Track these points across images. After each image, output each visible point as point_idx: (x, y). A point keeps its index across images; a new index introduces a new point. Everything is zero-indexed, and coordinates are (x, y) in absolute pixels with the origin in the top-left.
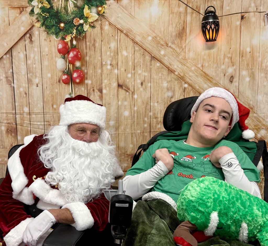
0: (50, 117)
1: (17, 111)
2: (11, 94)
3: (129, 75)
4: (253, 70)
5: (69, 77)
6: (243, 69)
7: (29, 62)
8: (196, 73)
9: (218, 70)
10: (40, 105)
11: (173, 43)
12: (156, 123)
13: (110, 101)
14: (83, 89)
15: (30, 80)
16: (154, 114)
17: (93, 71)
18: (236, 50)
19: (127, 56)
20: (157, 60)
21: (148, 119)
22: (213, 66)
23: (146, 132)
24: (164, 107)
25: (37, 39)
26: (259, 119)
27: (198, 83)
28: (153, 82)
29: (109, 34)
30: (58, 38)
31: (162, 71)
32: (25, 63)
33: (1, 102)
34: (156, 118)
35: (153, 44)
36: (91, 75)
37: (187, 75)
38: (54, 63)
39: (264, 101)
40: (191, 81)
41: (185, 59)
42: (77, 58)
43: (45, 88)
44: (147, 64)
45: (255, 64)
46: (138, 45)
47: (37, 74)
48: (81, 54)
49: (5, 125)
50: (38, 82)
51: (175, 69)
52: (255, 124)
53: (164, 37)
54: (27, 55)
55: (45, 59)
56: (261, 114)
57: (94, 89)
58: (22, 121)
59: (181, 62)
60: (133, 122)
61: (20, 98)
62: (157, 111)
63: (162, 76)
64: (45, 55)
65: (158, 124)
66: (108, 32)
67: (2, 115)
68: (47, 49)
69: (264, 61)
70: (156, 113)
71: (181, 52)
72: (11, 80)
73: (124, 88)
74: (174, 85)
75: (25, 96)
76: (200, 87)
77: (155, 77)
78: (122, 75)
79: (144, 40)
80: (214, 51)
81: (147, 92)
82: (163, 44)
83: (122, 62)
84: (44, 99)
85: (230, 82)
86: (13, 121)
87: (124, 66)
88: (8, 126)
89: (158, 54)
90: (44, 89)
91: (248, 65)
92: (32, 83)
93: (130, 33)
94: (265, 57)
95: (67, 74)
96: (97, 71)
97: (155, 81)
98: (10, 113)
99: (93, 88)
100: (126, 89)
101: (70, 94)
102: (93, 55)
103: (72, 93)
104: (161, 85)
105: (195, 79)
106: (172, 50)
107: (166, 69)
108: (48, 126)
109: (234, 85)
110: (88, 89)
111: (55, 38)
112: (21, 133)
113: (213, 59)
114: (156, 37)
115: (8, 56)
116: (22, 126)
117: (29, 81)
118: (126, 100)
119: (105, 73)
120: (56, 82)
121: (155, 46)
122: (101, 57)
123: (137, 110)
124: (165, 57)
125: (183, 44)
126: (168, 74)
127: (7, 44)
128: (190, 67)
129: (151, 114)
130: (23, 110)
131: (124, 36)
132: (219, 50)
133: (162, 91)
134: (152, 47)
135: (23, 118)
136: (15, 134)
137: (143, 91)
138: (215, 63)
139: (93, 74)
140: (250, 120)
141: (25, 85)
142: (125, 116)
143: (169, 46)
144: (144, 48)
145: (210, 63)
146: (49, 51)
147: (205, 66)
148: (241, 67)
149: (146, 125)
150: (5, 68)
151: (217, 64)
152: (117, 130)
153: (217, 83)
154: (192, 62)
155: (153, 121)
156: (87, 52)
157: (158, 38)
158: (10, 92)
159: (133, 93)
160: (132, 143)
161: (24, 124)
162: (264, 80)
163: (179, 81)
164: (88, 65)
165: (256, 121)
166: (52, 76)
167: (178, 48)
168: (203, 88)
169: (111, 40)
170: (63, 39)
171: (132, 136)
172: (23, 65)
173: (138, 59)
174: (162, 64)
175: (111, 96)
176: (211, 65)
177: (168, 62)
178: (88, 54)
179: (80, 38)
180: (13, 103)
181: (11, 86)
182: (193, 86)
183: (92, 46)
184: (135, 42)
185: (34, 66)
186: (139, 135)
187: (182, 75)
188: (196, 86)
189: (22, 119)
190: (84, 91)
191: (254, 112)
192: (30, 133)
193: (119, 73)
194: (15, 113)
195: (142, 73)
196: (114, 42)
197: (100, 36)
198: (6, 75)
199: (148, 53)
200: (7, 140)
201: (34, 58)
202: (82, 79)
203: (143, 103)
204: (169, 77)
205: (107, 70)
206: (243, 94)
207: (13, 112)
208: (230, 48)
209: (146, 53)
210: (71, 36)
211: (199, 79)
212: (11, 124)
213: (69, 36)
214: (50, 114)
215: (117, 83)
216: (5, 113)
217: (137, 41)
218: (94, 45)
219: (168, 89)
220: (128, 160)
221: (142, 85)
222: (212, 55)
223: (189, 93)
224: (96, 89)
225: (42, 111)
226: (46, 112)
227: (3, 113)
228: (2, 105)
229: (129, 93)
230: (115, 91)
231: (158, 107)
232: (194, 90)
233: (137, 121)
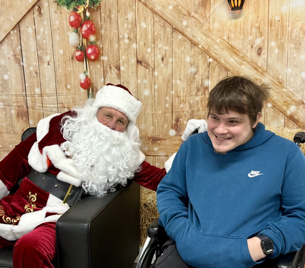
0: (64, 98)
1: (28, 93)
2: (21, 74)
3: (149, 50)
4: (282, 41)
5: (83, 54)
6: (272, 40)
7: (39, 37)
8: (221, 46)
9: (245, 42)
10: (53, 85)
11: (196, 12)
12: (179, 103)
13: (129, 79)
14: (99, 66)
15: (40, 57)
16: (177, 92)
17: (110, 46)
18: (264, 19)
19: (146, 28)
20: (179, 32)
21: (170, 98)
22: (240, 38)
23: (168, 112)
24: (187, 84)
25: (47, 12)
26: (288, 94)
27: (224, 57)
28: (175, 56)
29: (126, 3)
30: (70, 9)
31: (184, 45)
32: (34, 39)
33: (10, 83)
34: (178, 97)
35: (174, 13)
36: (107, 51)
37: (212, 49)
38: (66, 38)
39: (294, 75)
40: (216, 55)
41: (209, 30)
42: (91, 31)
43: (58, 66)
44: (168, 37)
45: (284, 33)
46: (158, 15)
47: (47, 51)
48: (96, 27)
49: (15, 108)
50: (50, 60)
51: (199, 41)
52: (284, 100)
53: (186, 5)
54: (36, 30)
55: (56, 34)
56: (290, 88)
57: (111, 66)
58: (34, 104)
59: (205, 34)
60: (154, 101)
61: (30, 79)
62: (179, 89)
63: (185, 50)
64: (55, 29)
65: (181, 103)
66: (125, 2)
67: (11, 98)
68: (57, 22)
69: (294, 30)
70: (179, 91)
71: (204, 23)
72: (20, 57)
73: (143, 64)
74: (198, 60)
75: (35, 75)
76: (226, 62)
77: (177, 51)
78: (141, 49)
79: (164, 10)
80: (240, 21)
81: (169, 68)
82: (185, 14)
83: (141, 35)
84: (57, 78)
85: (258, 55)
86: (24, 104)
87: (143, 39)
88: (18, 110)
89: (180, 25)
90: (56, 67)
91: (277, 35)
92: (42, 61)
93: (149, 2)
94: (295, 26)
95: (81, 50)
96: (113, 46)
97: (177, 55)
98: (19, 95)
99: (110, 65)
100: (145, 65)
101: (85, 73)
102: (108, 28)
103: (87, 71)
104: (184, 60)
105: (220, 52)
106: (195, 21)
107: (189, 42)
108: (62, 108)
109: (262, 58)
110: (105, 66)
111: (67, 10)
112: (33, 117)
113: (239, 30)
114: (177, 6)
115: (15, 31)
116: (34, 109)
117: (40, 59)
118: (145, 78)
119: (122, 48)
120: (68, 59)
121: (177, 16)
122: (117, 30)
123: (157, 88)
124: (187, 28)
125: (207, 14)
126: (191, 48)
127: (14, 18)
128: (215, 39)
129: (173, 92)
130: (34, 92)
131: (143, 5)
132: (246, 19)
133: (185, 66)
134: (173, 17)
135: (35, 100)
136: (27, 118)
137: (165, 68)
138: (241, 34)
139: (109, 50)
140: (279, 96)
141: (35, 63)
142: (145, 96)
143: (192, 16)
144: (165, 19)
145: (236, 34)
146: (60, 25)
147: (231, 37)
148: (269, 37)
149: (167, 105)
150: (13, 45)
151: (244, 35)
153: (243, 55)
154: (217, 34)
155: (175, 100)
156: (102, 25)
157: (180, 7)
158: (19, 72)
159: (153, 70)
160: (153, 125)
161: (35, 106)
162: (294, 51)
163: (204, 55)
164: (104, 39)
165: (286, 97)
166: (64, 52)
167: (202, 18)
168: (230, 63)
169: (128, 10)
170: (76, 10)
171: (153, 117)
172: (32, 41)
173: (158, 31)
174: (184, 37)
175: (130, 74)
176: (237, 36)
177: (190, 34)
178: (103, 27)
179: (93, 9)
180: (22, 83)
181: (20, 65)
182: (218, 60)
183: (108, 18)
184: (155, 12)
185: (45, 41)
186: (161, 115)
187: (206, 48)
188: (221, 61)
189: (34, 102)
190: (100, 69)
191: (284, 87)
192: (42, 116)
193: (137, 47)
194: (26, 94)
195: (162, 47)
196: (132, 13)
197: (116, 6)
198: (14, 53)
199: (169, 24)
200: (18, 125)
201: (44, 33)
202: (98, 55)
203: (164, 80)
204: (192, 50)
205: (125, 45)
206: (272, 67)
207: (23, 94)
208: (258, 17)
209: (167, 24)
210: (84, 7)
211: (225, 52)
212: (22, 107)
213: (82, 6)
214: (64, 95)
215: (136, 59)
216: (14, 95)
217: (156, 11)
218: (109, 16)
219: (191, 65)
220: (149, 144)
221: (163, 61)
222: (239, 25)
223: (214, 69)
224: (113, 66)
225: (55, 92)
226: (59, 93)
227: (12, 95)
228: (11, 86)
229: (149, 69)
230: (133, 68)
231: (180, 85)
232: (219, 65)
233: (158, 100)
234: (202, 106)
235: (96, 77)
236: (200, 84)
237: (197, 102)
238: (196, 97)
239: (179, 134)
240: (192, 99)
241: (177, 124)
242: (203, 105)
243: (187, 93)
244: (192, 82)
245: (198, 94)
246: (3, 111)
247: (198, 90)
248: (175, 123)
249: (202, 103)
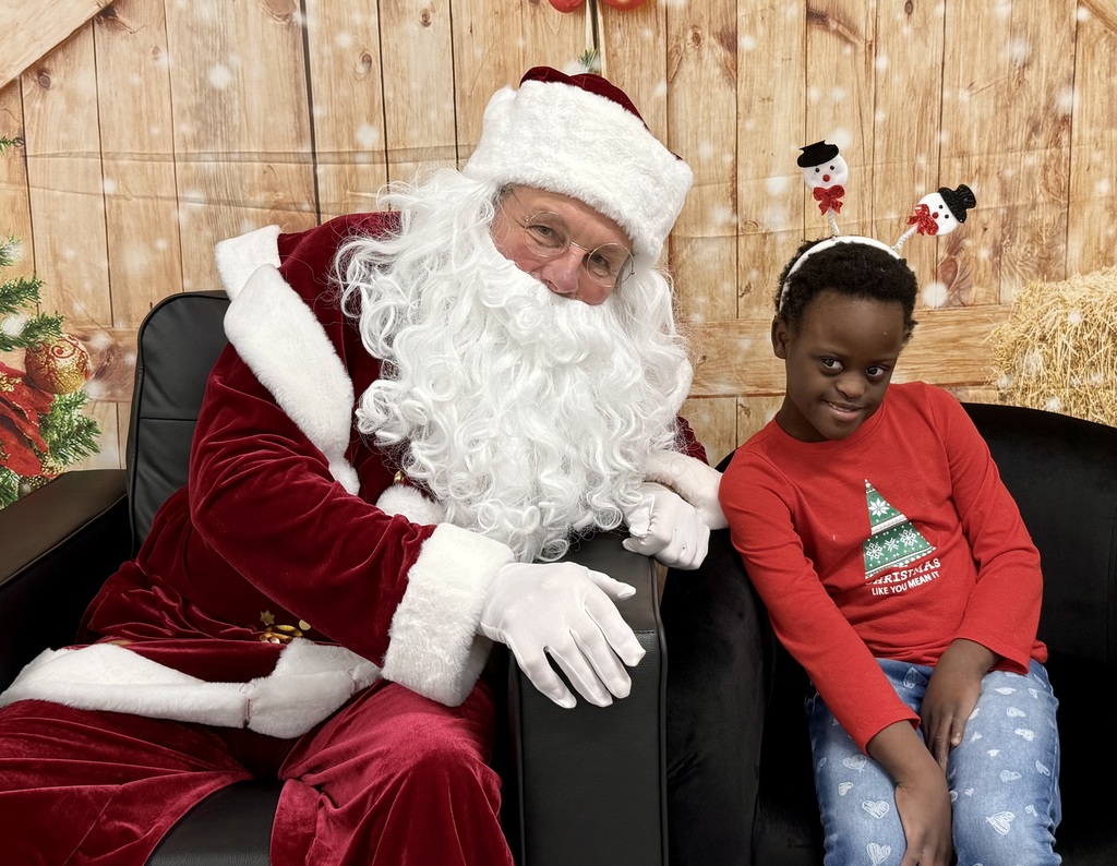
1: (324, 146)
2: (292, 63)
10: (440, 113)
12: (963, 177)
13: (771, 84)
14: (648, 34)
16: (956, 137)
21: (929, 162)
24: (996, 107)
33: (237, 103)
34: (962, 154)
43: (466, 30)
49: (257, 213)
50: (432, 4)
57: (699, 32)
58: (348, 192)
60: (869, 173)
62: (966, 123)
65: (971, 180)
67: (240, 169)
70: (964, 131)
73: (833, 25)
74: (1038, 13)
75: (361, 69)
81: (930, 43)
84: (461, 82)
86: (303, 196)
90: (461, 36)
92: (397, 9)
98: (282, 157)
99: (694, 27)
100: (841, 28)
101: (586, 59)
103: (597, 52)
104: (986, 11)
110: (673, 32)
118: (839, 82)
120: (517, 1)
123: (885, 122)
129: (944, 137)
130: (352, 140)
133: (989, 37)
135: (354, 178)
137: (915, 40)
141: (363, 18)
149: (921, 189)
152: (798, 214)
155: (950, 166)
158: (283, 55)
159: (872, 48)
161: (355, 204)
175: (777, 64)
180: (299, 104)
181: (290, 26)
182: (1108, 16)
186: (894, 228)
189: (348, 184)
190: (652, 43)
194: (314, 154)
203: (912, 90)
207: (299, 150)
212: (293, 207)
215: (803, 4)
221: (909, 14)
223: (1094, 48)
224: (707, 35)
225: (450, 140)
226: (469, 146)
227: (246, 157)
228: (244, 116)
229: (855, 47)
230: (791, 41)
231: (970, 106)
232: (1113, 33)
233: (887, 170)
234: (1048, 190)
235: (633, 79)
236: (1042, 105)
237: (1030, 175)
238: (1027, 156)
239: (960, 300)
240: (1012, 163)
241: (954, 260)
242: (1051, 184)
243: (993, 141)
244: (1012, 98)
245: (1032, 142)
246: (204, 226)
247: (1035, 129)
248: (946, 255)
249: (1045, 178)
